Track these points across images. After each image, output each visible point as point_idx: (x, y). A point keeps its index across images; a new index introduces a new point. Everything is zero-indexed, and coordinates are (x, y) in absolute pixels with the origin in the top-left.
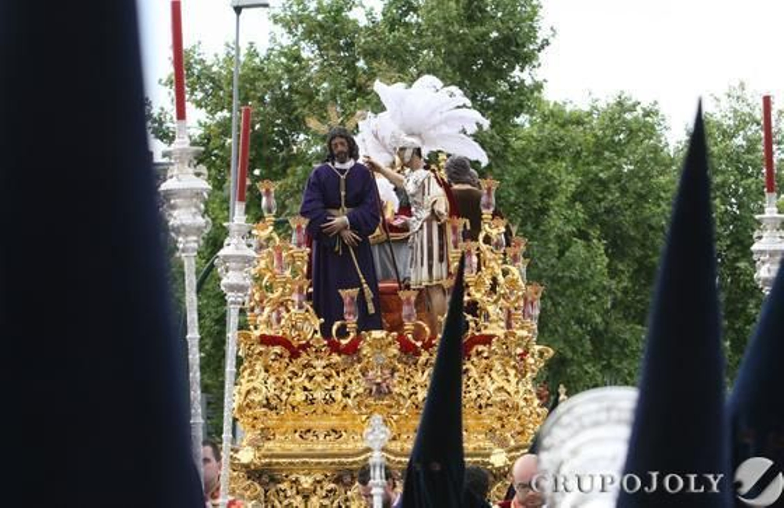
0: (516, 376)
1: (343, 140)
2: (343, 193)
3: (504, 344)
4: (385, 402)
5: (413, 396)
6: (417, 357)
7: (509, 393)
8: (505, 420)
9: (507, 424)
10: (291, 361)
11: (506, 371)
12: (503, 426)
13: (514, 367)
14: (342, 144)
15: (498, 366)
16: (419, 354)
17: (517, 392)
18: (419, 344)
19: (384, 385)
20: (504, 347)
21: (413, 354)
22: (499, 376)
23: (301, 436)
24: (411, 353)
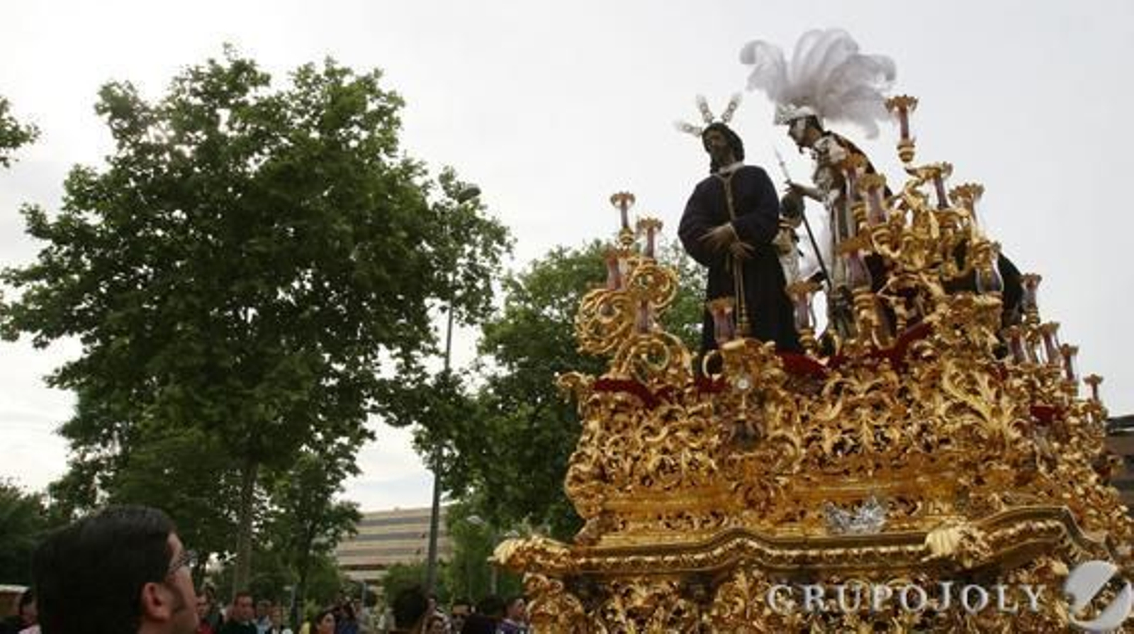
0: (991, 384)
1: (717, 133)
2: (730, 200)
3: (957, 327)
4: (757, 453)
5: (814, 443)
6: (820, 382)
7: (978, 414)
8: (982, 467)
9: (986, 475)
10: (645, 413)
11: (969, 376)
12: (979, 481)
13: (987, 369)
14: (717, 138)
15: (950, 367)
16: (825, 377)
17: (997, 412)
18: (824, 362)
19: (749, 424)
20: (958, 333)
21: (813, 377)
22: (957, 387)
23: (668, 525)
24: (809, 375)
